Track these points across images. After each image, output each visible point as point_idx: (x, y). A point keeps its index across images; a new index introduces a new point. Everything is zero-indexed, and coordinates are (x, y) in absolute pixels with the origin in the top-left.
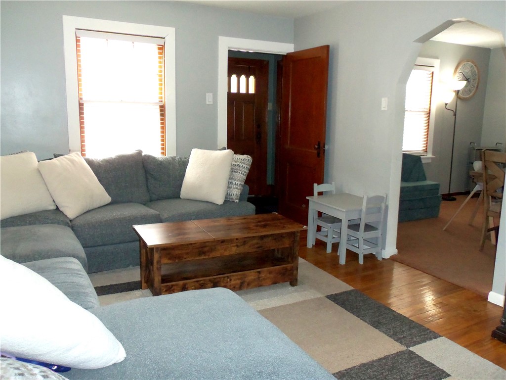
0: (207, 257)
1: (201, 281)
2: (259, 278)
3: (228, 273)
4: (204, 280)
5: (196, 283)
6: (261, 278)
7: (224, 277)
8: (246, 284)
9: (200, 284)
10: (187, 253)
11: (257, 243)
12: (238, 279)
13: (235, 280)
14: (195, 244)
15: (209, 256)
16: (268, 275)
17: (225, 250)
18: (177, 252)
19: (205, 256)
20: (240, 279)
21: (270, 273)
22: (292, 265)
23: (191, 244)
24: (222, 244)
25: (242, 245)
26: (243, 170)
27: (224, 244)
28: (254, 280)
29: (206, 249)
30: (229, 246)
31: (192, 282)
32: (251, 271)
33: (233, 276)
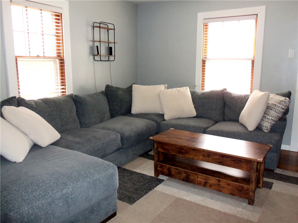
0: (183, 156)
1: (179, 169)
2: (219, 185)
3: (197, 172)
4: (180, 170)
5: (176, 170)
6: (220, 186)
7: (194, 173)
8: (209, 184)
9: (178, 172)
10: (172, 150)
11: (219, 159)
12: (203, 179)
13: (200, 178)
14: (177, 145)
15: (184, 156)
16: (226, 186)
17: (195, 156)
18: (167, 147)
19: (182, 155)
20: (205, 179)
21: (228, 185)
22: (248, 186)
23: (174, 145)
24: (193, 151)
25: (207, 156)
26: (277, 109)
27: (194, 151)
28: (215, 184)
29: (183, 151)
30: (198, 154)
31: (173, 168)
32: (214, 177)
33: (200, 175)
